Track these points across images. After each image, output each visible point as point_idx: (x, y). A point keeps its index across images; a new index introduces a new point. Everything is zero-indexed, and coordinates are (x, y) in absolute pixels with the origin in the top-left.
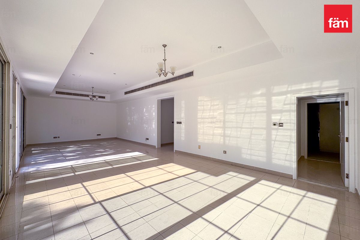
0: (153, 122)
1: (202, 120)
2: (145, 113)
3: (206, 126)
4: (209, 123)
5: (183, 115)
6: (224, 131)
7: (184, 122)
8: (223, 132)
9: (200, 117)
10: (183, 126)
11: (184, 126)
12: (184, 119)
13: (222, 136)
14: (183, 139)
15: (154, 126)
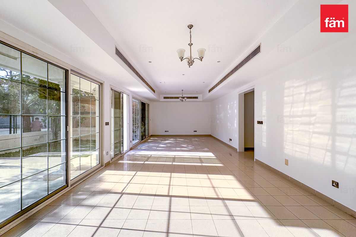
0: (235, 120)
1: (291, 119)
2: (229, 111)
3: (297, 129)
4: (302, 124)
5: (264, 112)
6: (334, 141)
7: (266, 121)
8: (330, 142)
9: (288, 114)
10: (264, 126)
11: (265, 128)
12: (266, 118)
13: (327, 150)
14: (264, 145)
15: (235, 125)
